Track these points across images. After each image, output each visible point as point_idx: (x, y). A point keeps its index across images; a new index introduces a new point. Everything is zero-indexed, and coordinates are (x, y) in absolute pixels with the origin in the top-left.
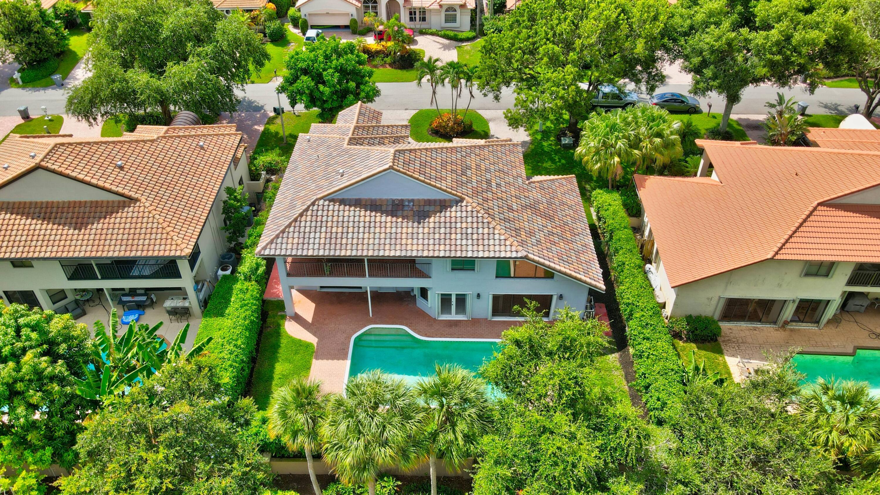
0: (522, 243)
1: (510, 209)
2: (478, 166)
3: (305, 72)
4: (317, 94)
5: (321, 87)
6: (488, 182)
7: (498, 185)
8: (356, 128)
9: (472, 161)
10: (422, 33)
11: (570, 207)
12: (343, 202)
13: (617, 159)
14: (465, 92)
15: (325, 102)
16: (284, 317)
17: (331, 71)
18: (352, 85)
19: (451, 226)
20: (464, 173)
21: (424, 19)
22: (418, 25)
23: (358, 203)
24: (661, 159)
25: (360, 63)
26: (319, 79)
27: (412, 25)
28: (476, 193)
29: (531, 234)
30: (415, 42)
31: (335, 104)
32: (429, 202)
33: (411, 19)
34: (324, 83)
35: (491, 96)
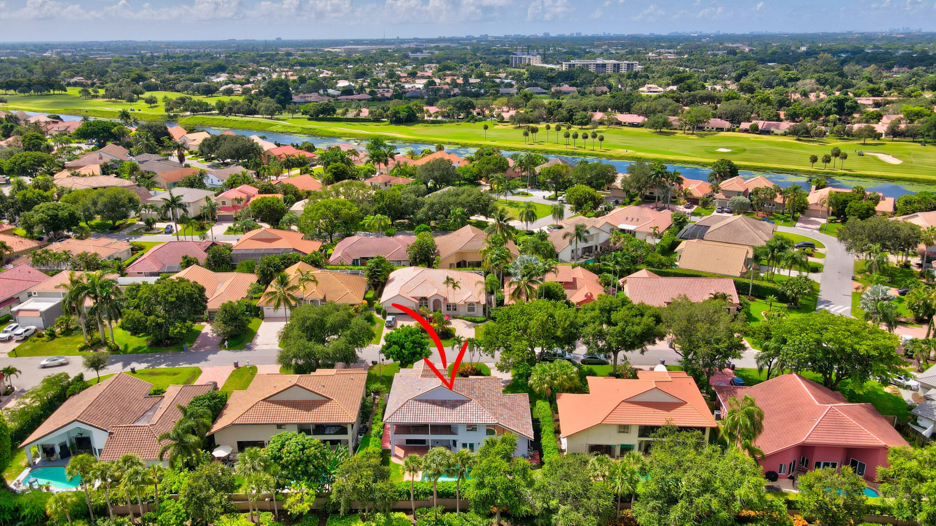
0: (497, 418)
1: (493, 405)
2: (479, 387)
3: (395, 343)
4: (401, 354)
5: (403, 351)
6: (484, 394)
7: (488, 395)
8: (424, 370)
9: (477, 385)
10: (454, 318)
11: (523, 407)
12: (420, 401)
13: (546, 385)
14: (477, 353)
15: (405, 358)
16: (390, 456)
17: (408, 343)
18: (419, 350)
19: (466, 410)
20: (472, 389)
21: (455, 309)
22: (452, 312)
23: (426, 401)
24: (567, 385)
25: (422, 338)
26: (402, 347)
27: (448, 313)
28: (477, 398)
29: (501, 415)
30: (449, 323)
31: (410, 359)
32: (457, 401)
33: (448, 309)
34: (404, 348)
35: (490, 355)
